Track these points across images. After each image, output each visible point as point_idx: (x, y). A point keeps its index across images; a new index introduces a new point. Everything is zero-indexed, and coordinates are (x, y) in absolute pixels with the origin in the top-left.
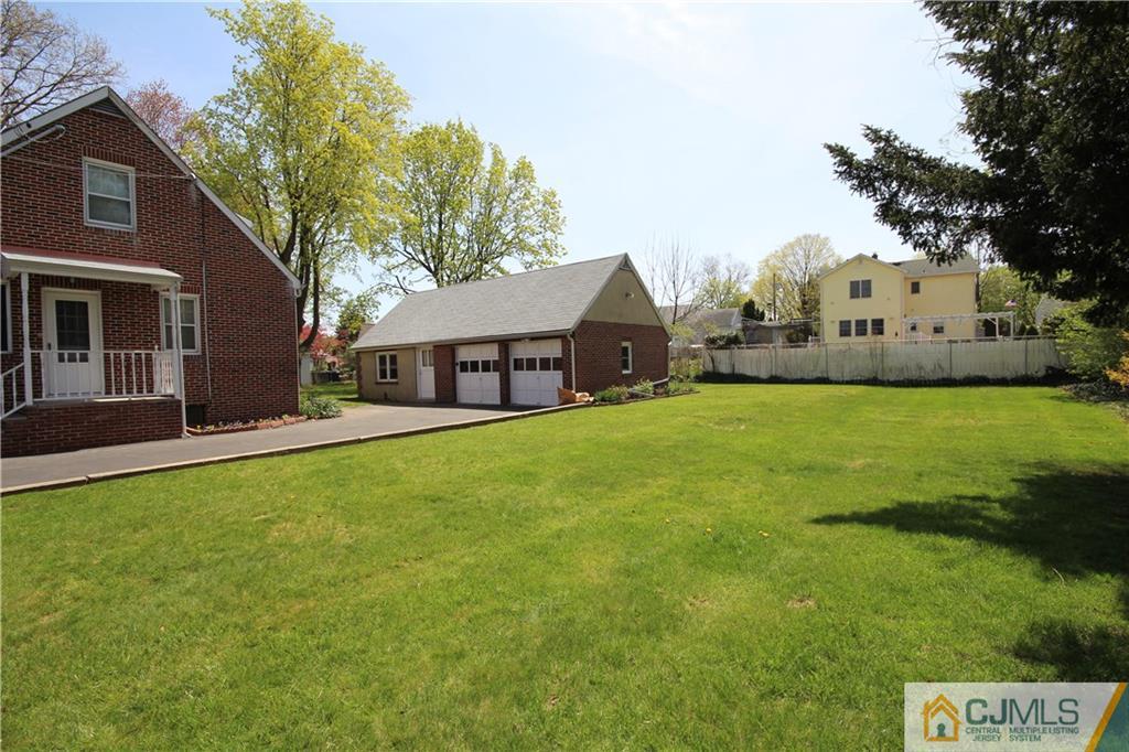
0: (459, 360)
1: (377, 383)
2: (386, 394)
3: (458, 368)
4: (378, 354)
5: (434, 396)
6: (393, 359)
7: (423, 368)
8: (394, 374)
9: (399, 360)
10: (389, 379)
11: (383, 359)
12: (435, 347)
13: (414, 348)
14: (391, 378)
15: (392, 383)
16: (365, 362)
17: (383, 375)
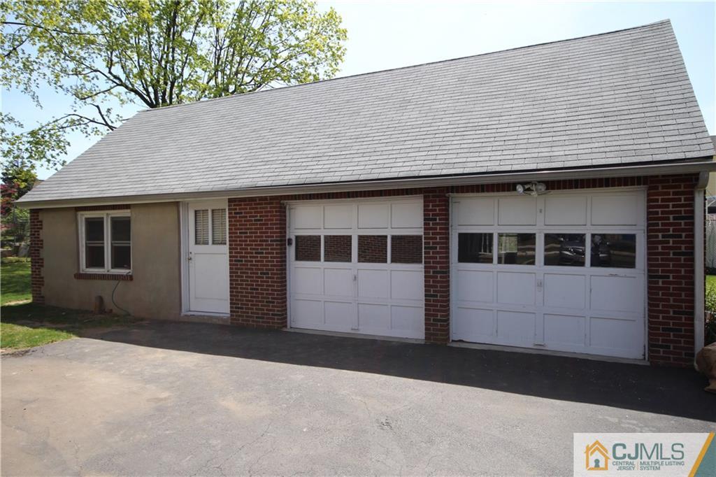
0: (292, 234)
1: (79, 276)
2: (101, 299)
3: (291, 251)
4: (83, 216)
5: (228, 310)
6: (122, 228)
7: (194, 248)
8: (122, 257)
9: (135, 228)
10: (108, 268)
11: (95, 228)
12: (230, 201)
13: (177, 204)
14: (115, 265)
15: (115, 277)
16: (53, 231)
17: (95, 257)
